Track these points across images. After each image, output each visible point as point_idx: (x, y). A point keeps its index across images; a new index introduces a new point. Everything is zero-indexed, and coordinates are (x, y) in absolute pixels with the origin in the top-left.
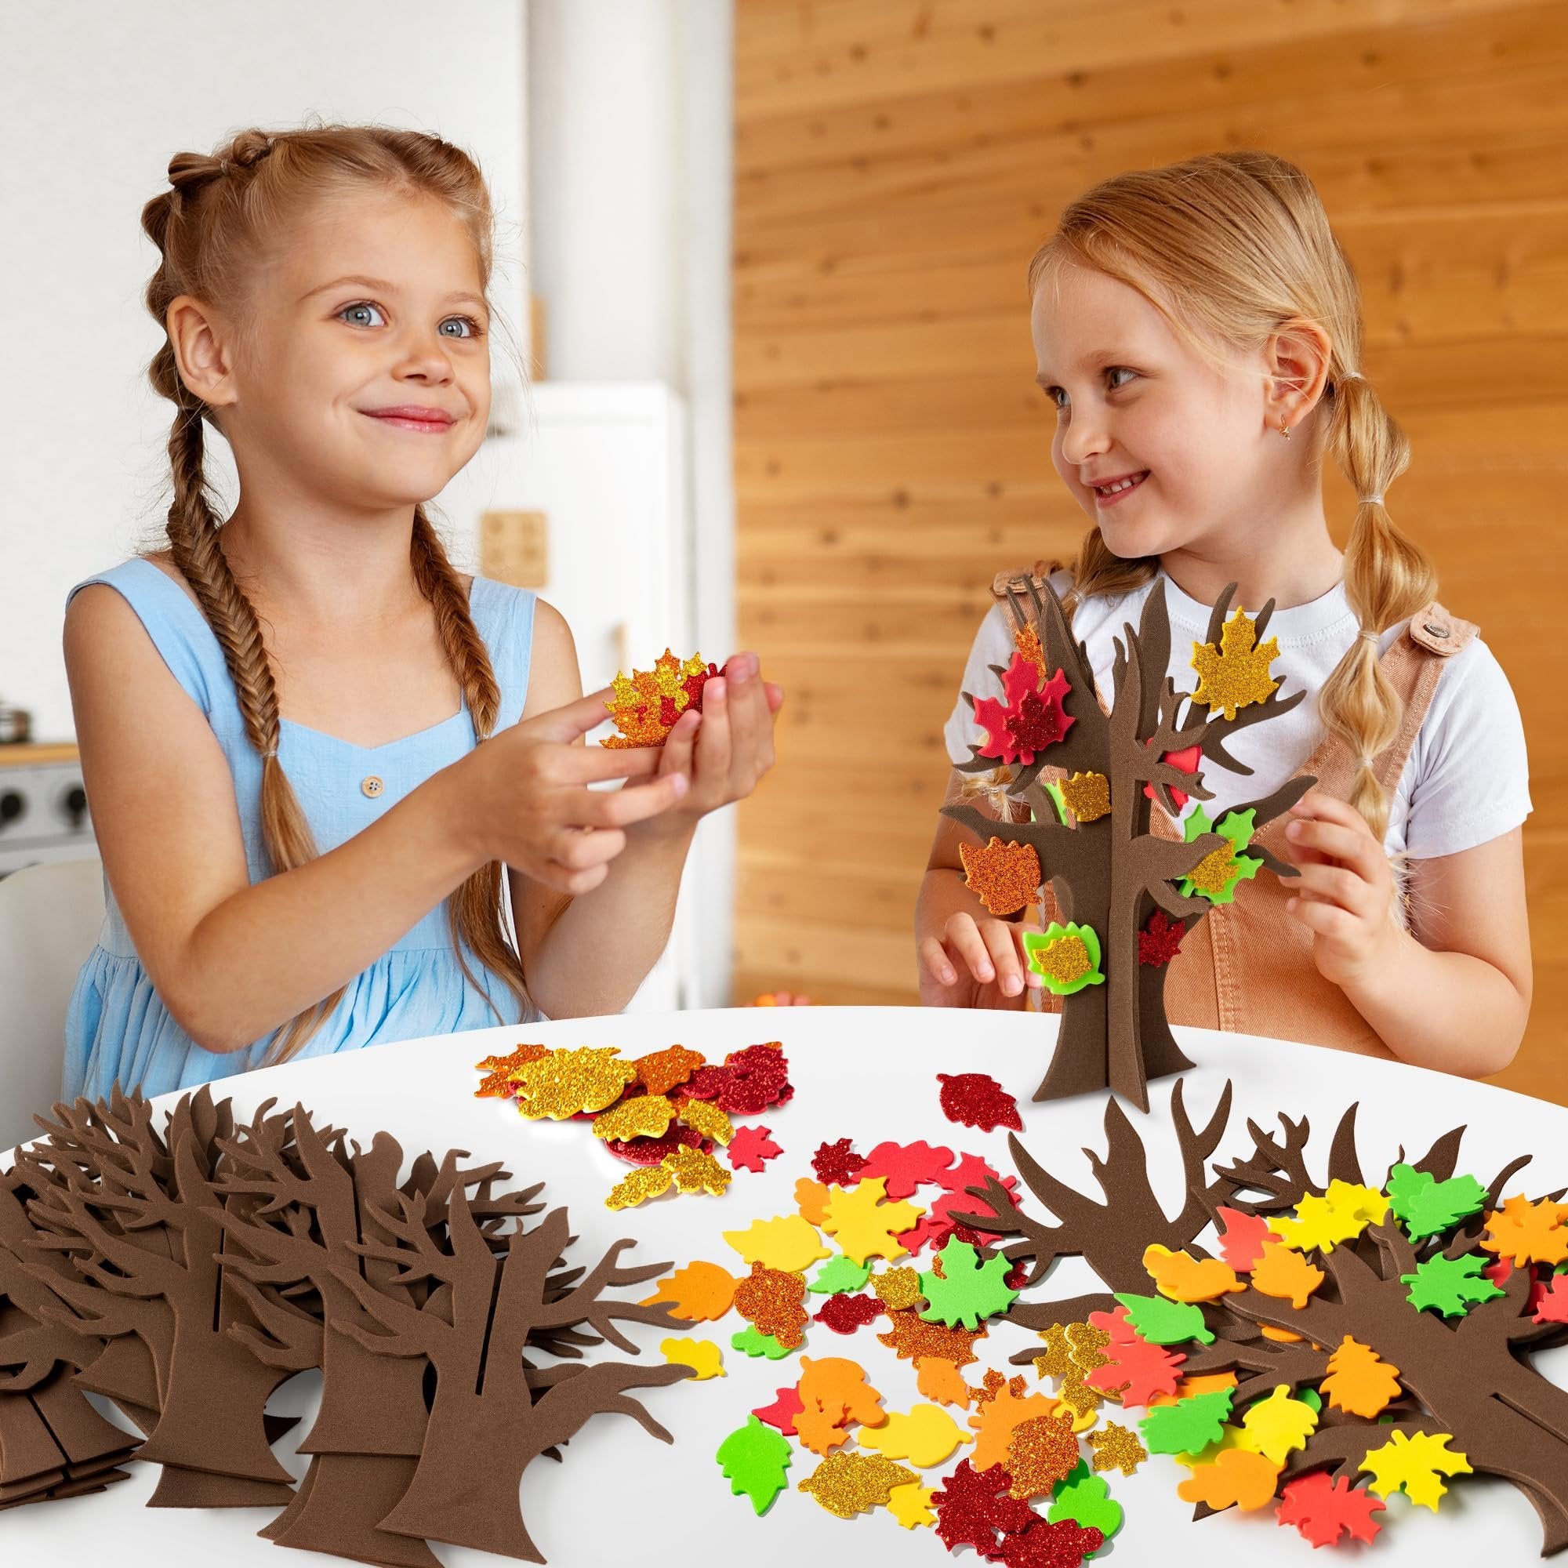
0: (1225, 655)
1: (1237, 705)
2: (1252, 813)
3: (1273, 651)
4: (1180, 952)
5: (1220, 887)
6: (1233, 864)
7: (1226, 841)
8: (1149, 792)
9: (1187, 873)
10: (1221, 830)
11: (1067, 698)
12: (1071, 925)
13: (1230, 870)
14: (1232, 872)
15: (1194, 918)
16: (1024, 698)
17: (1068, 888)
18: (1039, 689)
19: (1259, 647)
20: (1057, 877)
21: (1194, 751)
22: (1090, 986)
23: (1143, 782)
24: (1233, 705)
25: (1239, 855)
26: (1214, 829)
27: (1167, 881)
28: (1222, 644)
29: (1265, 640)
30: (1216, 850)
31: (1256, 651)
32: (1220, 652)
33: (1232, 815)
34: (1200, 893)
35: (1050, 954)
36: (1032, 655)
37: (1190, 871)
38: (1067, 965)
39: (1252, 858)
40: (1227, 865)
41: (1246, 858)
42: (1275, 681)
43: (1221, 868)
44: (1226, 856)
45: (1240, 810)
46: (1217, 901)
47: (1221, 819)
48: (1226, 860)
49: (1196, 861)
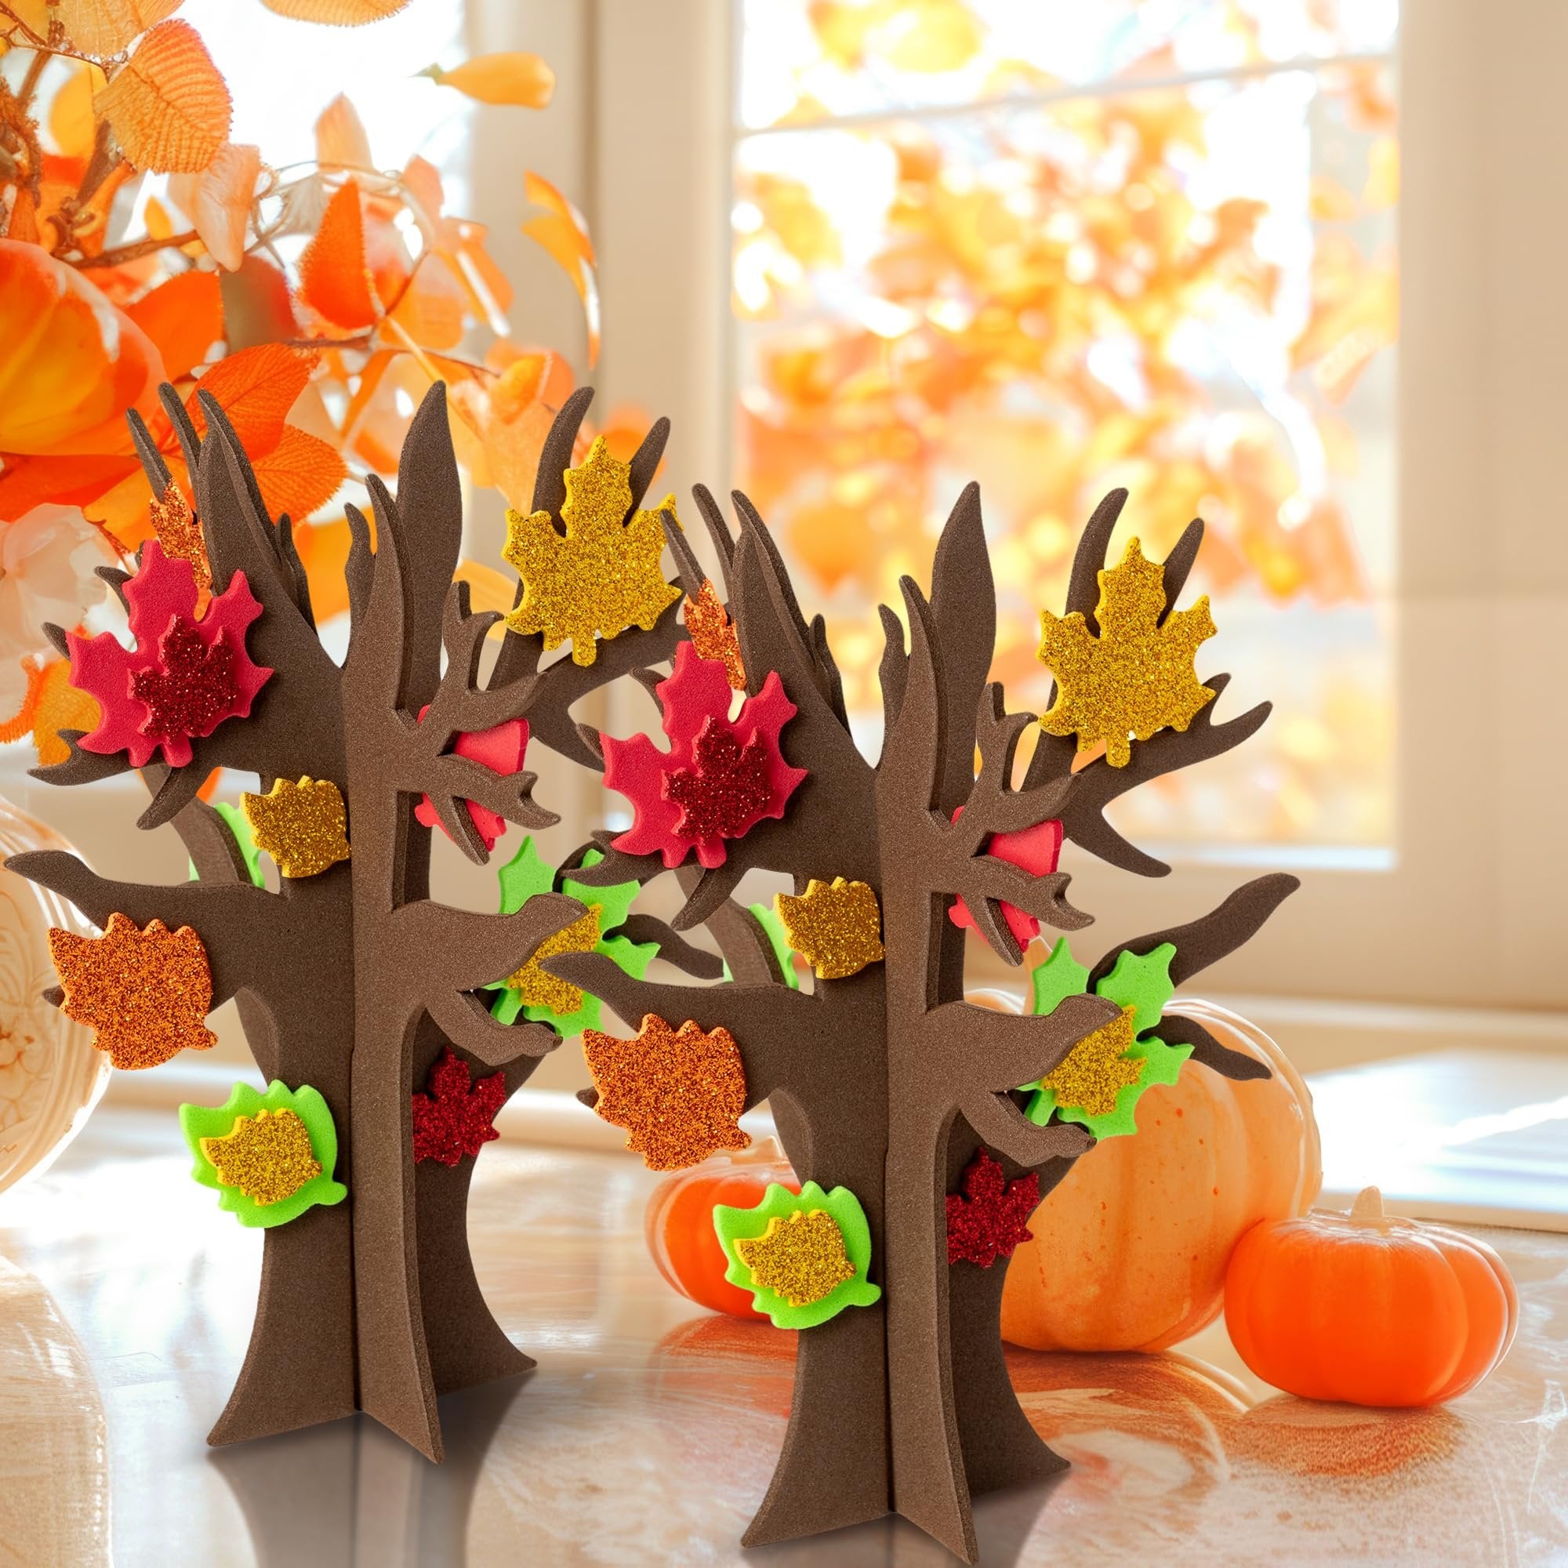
0: (1104, 634)
1: (1132, 736)
2: (1168, 951)
3: (1202, 626)
4: (1030, 1237)
5: (1108, 1103)
6: (1133, 1056)
7: (1117, 1010)
8: (959, 915)
9: (1039, 1078)
10: (1107, 988)
11: (788, 730)
12: (811, 1188)
13: (1127, 1069)
14: (1131, 1073)
15: (1059, 1166)
16: (702, 733)
17: (801, 1115)
18: (733, 714)
19: (1172, 619)
20: (778, 1091)
21: (1050, 830)
22: (851, 1310)
23: (948, 895)
24: (1124, 735)
25: (1144, 1037)
26: (1092, 987)
27: (999, 1094)
28: (1098, 613)
29: (1185, 602)
30: (1097, 1028)
31: (1166, 626)
32: (1094, 629)
33: (1127, 958)
34: (1067, 1117)
35: (768, 1248)
36: (715, 646)
37: (1046, 1073)
38: (804, 1268)
39: (1170, 1043)
40: (1120, 1058)
41: (1158, 1043)
42: (1207, 684)
43: (1108, 1065)
44: (1118, 1040)
45: (1143, 947)
46: (1102, 1131)
47: (1106, 968)
48: (1118, 1049)
49: (1057, 1054)
